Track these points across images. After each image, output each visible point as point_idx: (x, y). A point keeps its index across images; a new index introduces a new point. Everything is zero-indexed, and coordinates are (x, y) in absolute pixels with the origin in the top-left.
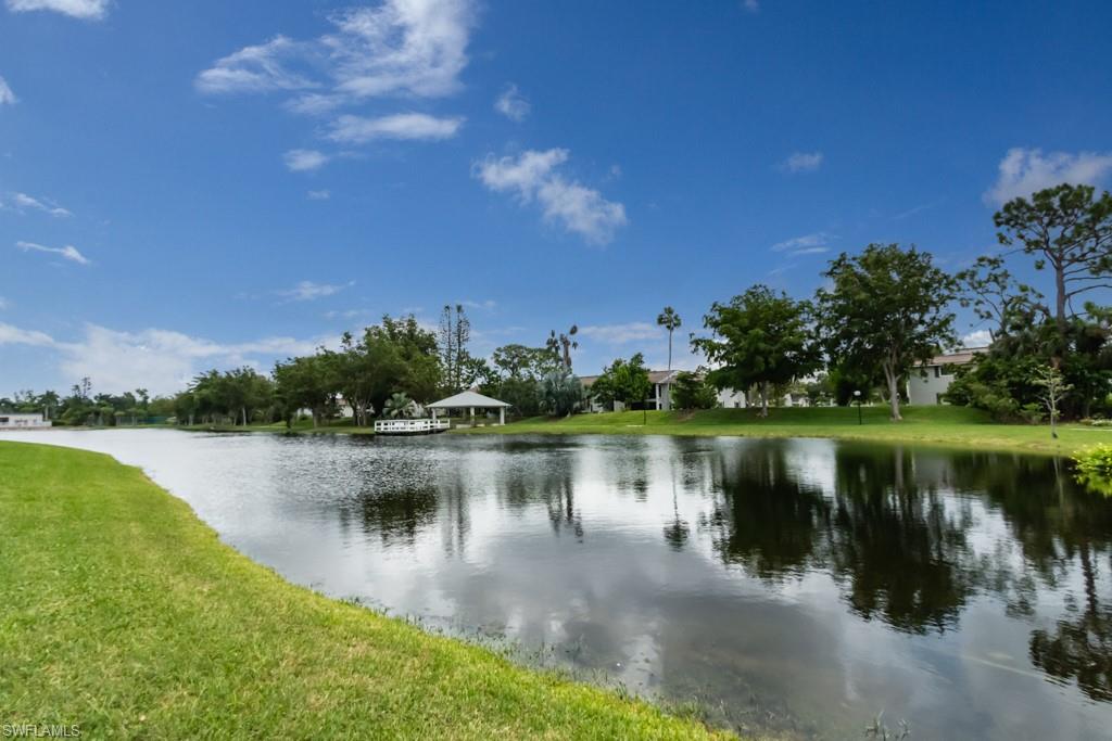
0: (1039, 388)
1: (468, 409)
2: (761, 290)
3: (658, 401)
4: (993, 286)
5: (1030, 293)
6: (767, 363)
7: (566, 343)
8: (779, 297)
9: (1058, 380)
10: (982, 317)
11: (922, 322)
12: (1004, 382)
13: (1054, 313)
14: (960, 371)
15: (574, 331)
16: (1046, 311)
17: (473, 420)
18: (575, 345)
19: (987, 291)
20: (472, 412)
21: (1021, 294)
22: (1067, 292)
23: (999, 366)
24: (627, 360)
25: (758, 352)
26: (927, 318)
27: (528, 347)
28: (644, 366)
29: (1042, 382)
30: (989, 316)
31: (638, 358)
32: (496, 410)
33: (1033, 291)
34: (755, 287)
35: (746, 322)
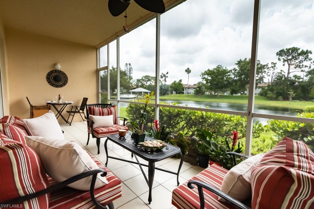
0: (288, 94)
1: (141, 92)
2: (220, 66)
3: (185, 92)
4: (272, 69)
5: (283, 72)
6: (221, 84)
7: (165, 76)
8: (224, 68)
9: (293, 92)
10: (268, 76)
11: (257, 77)
12: (275, 92)
13: (286, 76)
14: (263, 88)
15: (167, 73)
16: (285, 76)
17: (143, 95)
18: (167, 77)
19: (270, 70)
20: (143, 93)
21: (281, 72)
22: (290, 72)
23: (274, 88)
24: (177, 81)
25: (219, 82)
26: (259, 76)
27: (151, 76)
28: (182, 83)
29: (289, 93)
30: (269, 75)
31: (181, 81)
32: (147, 93)
33: (283, 71)
34: (219, 66)
35: (216, 74)
